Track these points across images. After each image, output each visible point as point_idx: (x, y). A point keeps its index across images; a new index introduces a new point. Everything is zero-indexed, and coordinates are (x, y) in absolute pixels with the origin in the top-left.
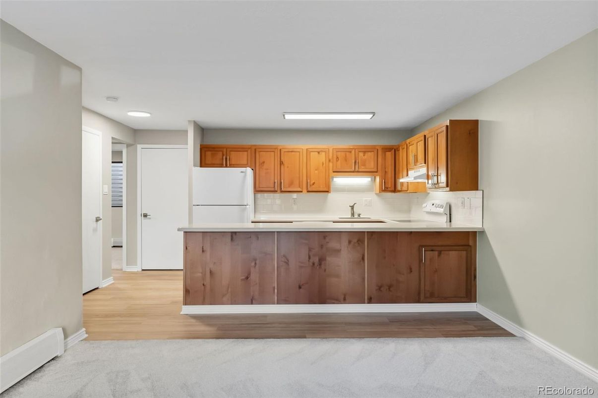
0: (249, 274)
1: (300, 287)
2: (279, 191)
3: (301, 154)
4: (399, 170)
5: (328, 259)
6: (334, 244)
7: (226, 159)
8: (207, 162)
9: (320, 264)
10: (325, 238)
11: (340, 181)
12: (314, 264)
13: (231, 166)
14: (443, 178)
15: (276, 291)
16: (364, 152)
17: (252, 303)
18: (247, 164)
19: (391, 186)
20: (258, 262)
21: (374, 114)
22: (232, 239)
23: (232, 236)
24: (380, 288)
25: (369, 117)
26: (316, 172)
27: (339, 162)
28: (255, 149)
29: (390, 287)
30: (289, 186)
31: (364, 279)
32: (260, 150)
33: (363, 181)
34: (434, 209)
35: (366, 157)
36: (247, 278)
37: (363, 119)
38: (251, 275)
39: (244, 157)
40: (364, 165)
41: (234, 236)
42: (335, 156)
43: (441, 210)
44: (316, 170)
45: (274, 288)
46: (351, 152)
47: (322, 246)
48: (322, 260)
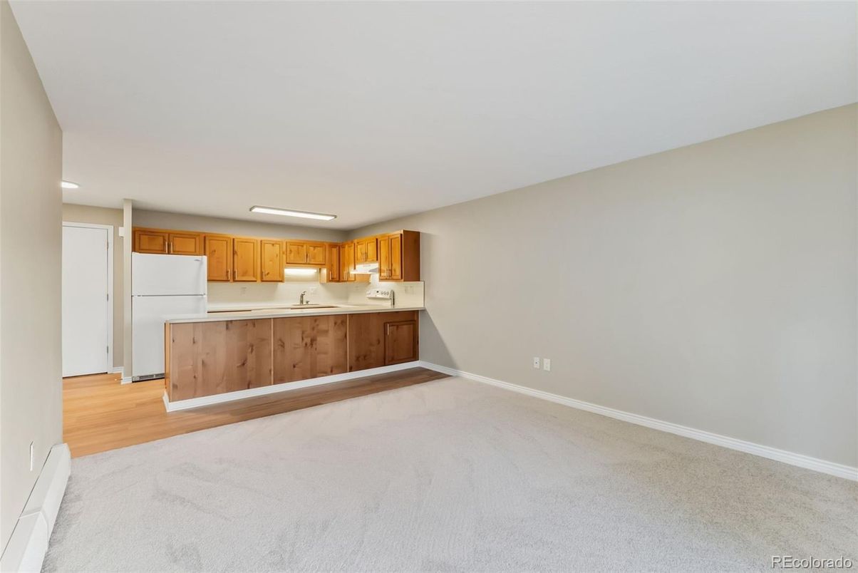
0: (246, 360)
1: (294, 367)
2: (232, 280)
3: (255, 245)
4: (344, 264)
5: (318, 339)
6: (323, 326)
7: (169, 246)
8: (143, 247)
9: (312, 344)
10: (315, 321)
11: (289, 272)
12: (306, 344)
13: (176, 253)
14: (398, 272)
15: (272, 373)
16: (315, 247)
17: (249, 388)
18: (195, 252)
19: (337, 276)
20: (254, 348)
21: (336, 217)
22: (227, 328)
23: (227, 325)
24: (358, 358)
25: (328, 218)
26: (271, 263)
27: (292, 255)
28: (205, 237)
29: (365, 356)
30: (243, 275)
31: (346, 352)
32: (211, 238)
33: (310, 272)
34: (379, 296)
35: (316, 251)
36: (244, 364)
37: (324, 219)
38: (248, 361)
39: (190, 245)
40: (314, 258)
41: (230, 325)
42: (288, 250)
43: (388, 297)
44: (271, 261)
45: (270, 371)
46: (302, 246)
47: (313, 329)
48: (313, 341)
